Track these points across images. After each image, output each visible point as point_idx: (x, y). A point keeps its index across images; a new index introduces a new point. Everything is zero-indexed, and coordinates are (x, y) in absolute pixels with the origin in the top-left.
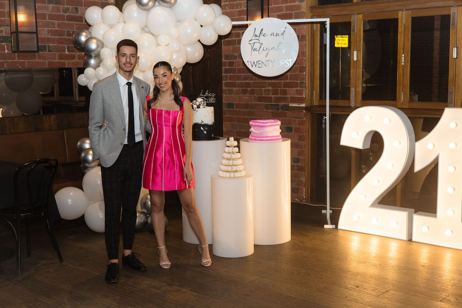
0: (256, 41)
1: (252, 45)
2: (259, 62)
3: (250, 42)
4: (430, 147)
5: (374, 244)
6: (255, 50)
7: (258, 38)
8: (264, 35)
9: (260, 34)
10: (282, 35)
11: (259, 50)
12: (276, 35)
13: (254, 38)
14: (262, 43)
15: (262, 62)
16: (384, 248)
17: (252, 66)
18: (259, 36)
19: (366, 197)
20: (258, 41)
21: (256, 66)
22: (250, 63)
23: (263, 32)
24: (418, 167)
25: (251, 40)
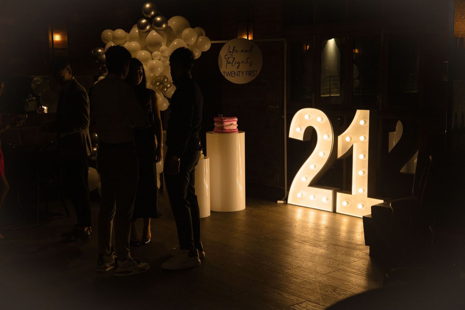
0: (230, 56)
1: (227, 59)
2: (233, 73)
3: (226, 57)
4: (348, 139)
5: (312, 214)
6: (229, 63)
7: (231, 54)
8: (236, 52)
9: (233, 51)
10: (249, 51)
11: (232, 63)
12: (245, 52)
13: (228, 53)
14: (234, 58)
15: (235, 72)
16: (318, 218)
17: (227, 76)
18: (232, 52)
19: (307, 179)
20: (232, 56)
21: (230, 76)
22: (225, 73)
23: (236, 49)
24: (340, 155)
25: (226, 56)
